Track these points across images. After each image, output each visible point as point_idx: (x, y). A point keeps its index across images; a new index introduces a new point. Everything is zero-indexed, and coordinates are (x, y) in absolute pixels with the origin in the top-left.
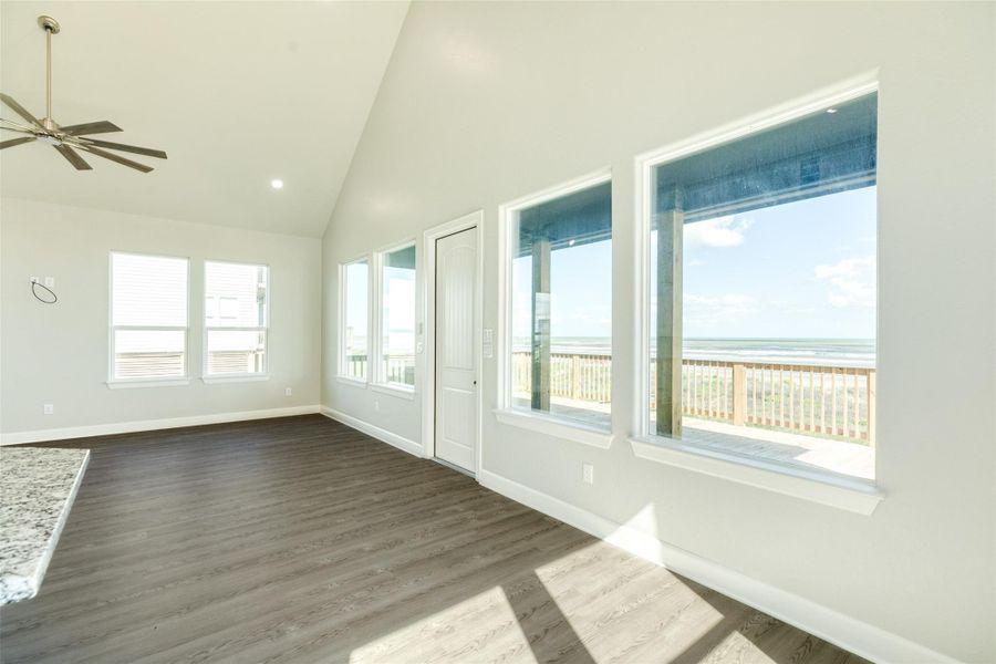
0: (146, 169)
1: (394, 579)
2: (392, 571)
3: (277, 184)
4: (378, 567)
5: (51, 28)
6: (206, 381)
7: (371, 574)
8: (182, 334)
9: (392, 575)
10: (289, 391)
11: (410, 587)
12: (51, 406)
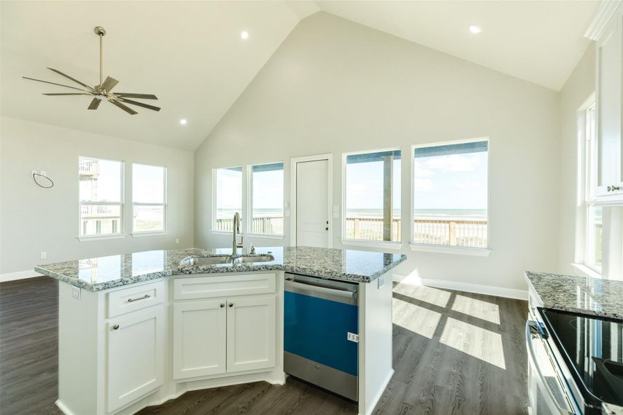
0: (132, 112)
3: (183, 122)
5: (102, 33)
6: (134, 236)
8: (118, 207)
10: (177, 241)
12: (45, 253)
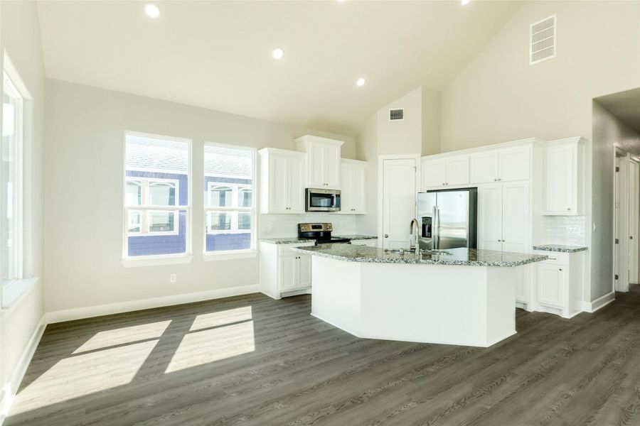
1: (225, 388)
2: (225, 394)
4: (235, 399)
7: (241, 393)
9: (226, 391)
11: (215, 382)
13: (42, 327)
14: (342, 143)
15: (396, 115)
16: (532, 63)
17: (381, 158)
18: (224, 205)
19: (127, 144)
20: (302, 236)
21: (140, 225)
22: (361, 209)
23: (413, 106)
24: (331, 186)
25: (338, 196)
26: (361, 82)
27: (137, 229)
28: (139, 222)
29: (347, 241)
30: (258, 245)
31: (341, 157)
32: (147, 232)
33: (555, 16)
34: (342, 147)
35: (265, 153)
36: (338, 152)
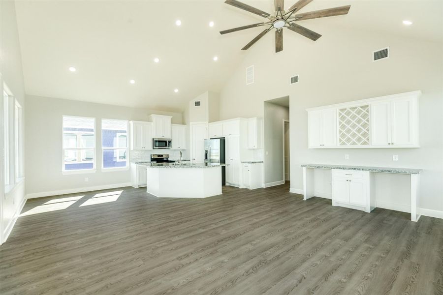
13: (25, 200)
14: (171, 117)
15: (197, 104)
16: (247, 84)
17: (191, 123)
18: (113, 147)
19: (64, 121)
20: (152, 160)
21: (77, 158)
22: (183, 147)
23: (204, 100)
24: (166, 137)
25: (170, 142)
26: (176, 91)
27: (75, 160)
28: (76, 156)
29: (173, 162)
30: (130, 164)
31: (172, 123)
32: (80, 161)
33: (253, 66)
34: (172, 119)
35: (131, 122)
36: (169, 121)
